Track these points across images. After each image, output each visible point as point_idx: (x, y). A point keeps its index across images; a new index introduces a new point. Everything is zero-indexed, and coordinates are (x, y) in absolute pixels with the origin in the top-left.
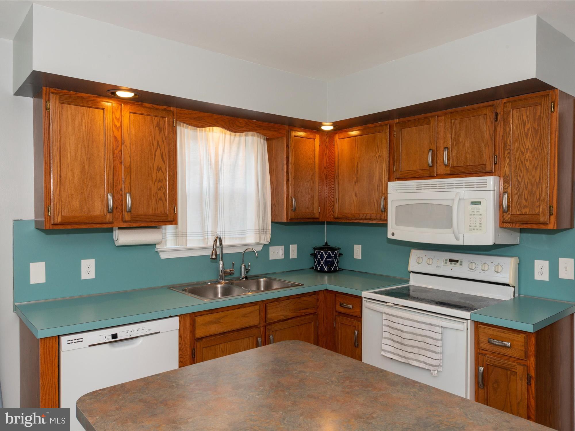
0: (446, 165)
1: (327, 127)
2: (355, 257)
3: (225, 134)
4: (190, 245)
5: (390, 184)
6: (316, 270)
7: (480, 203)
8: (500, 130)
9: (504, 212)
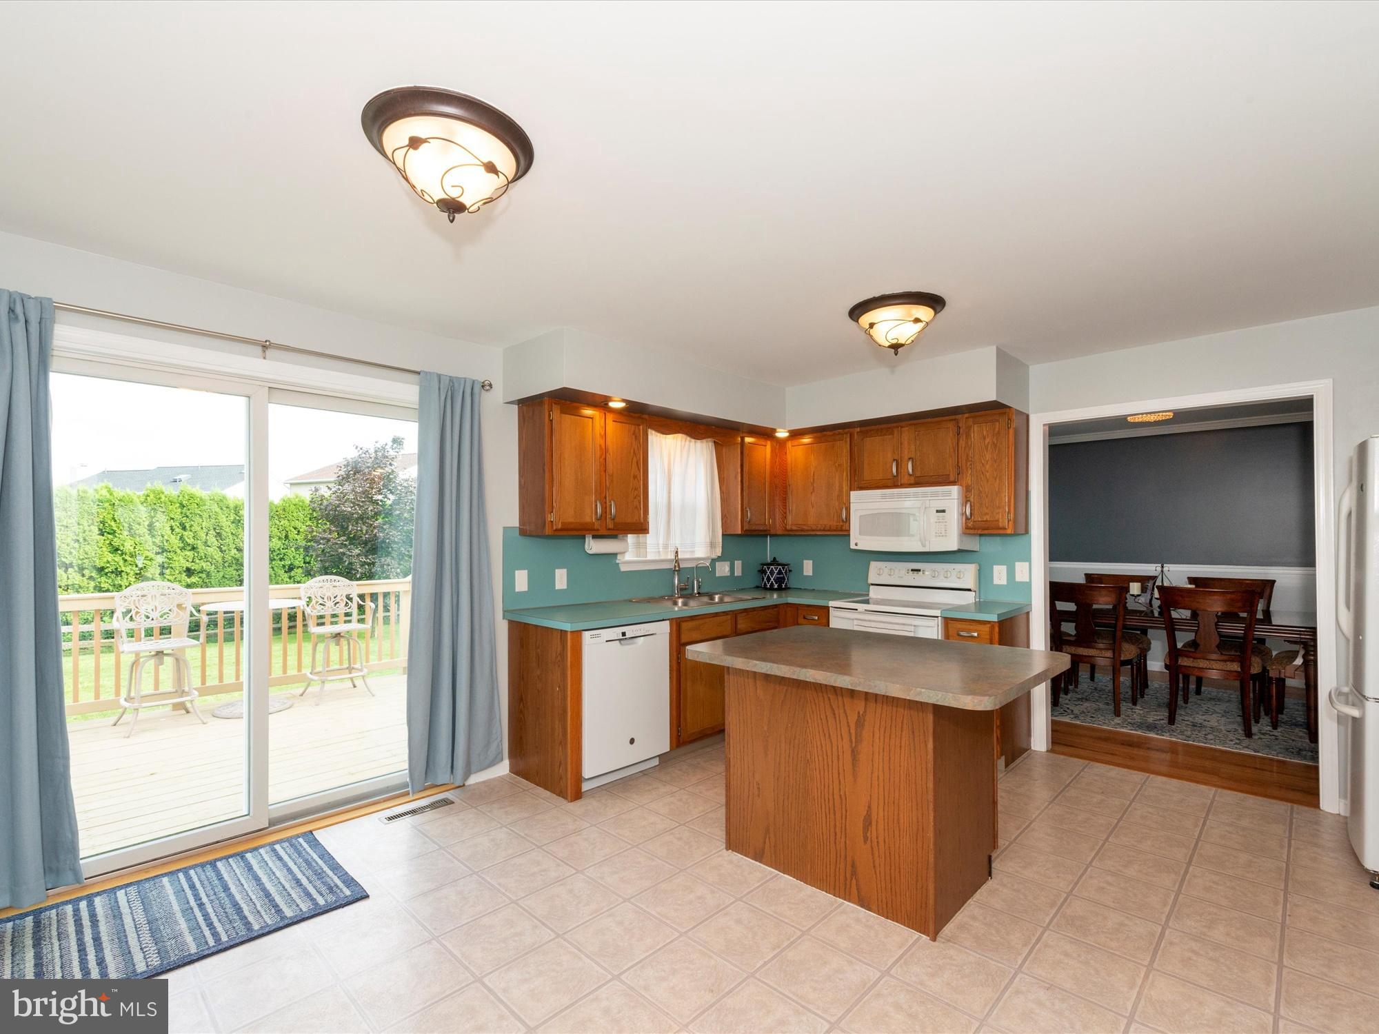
0: (910, 475)
1: (782, 434)
2: (805, 574)
3: (690, 441)
4: (650, 557)
5: (853, 493)
6: (765, 588)
7: (943, 511)
8: (962, 443)
9: (967, 519)
